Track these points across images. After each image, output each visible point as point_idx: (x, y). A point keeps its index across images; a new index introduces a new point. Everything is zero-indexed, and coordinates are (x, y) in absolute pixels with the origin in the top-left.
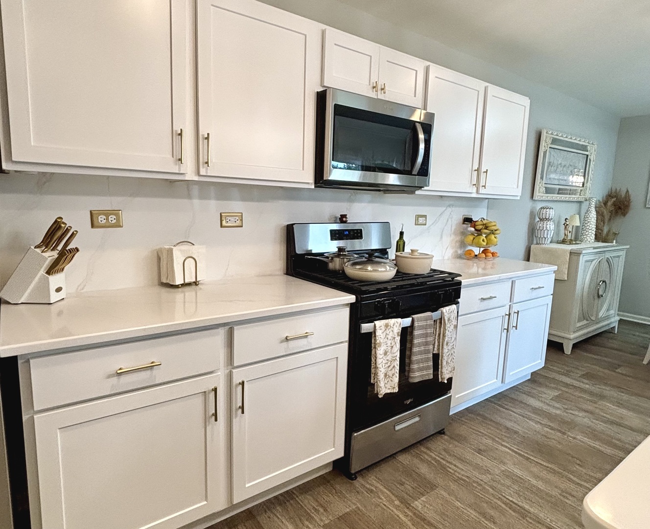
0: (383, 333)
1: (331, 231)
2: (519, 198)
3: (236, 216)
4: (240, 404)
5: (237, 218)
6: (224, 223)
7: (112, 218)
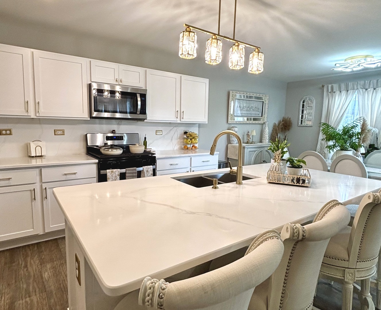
0: (110, 174)
1: (106, 137)
2: (207, 123)
3: (61, 131)
4: (45, 196)
5: (62, 131)
6: (56, 133)
7: (8, 132)
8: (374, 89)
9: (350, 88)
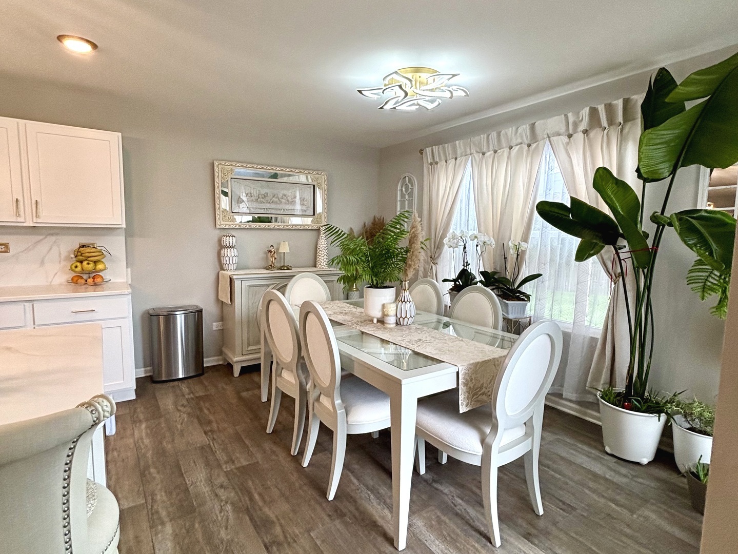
8: (495, 152)
9: (459, 152)
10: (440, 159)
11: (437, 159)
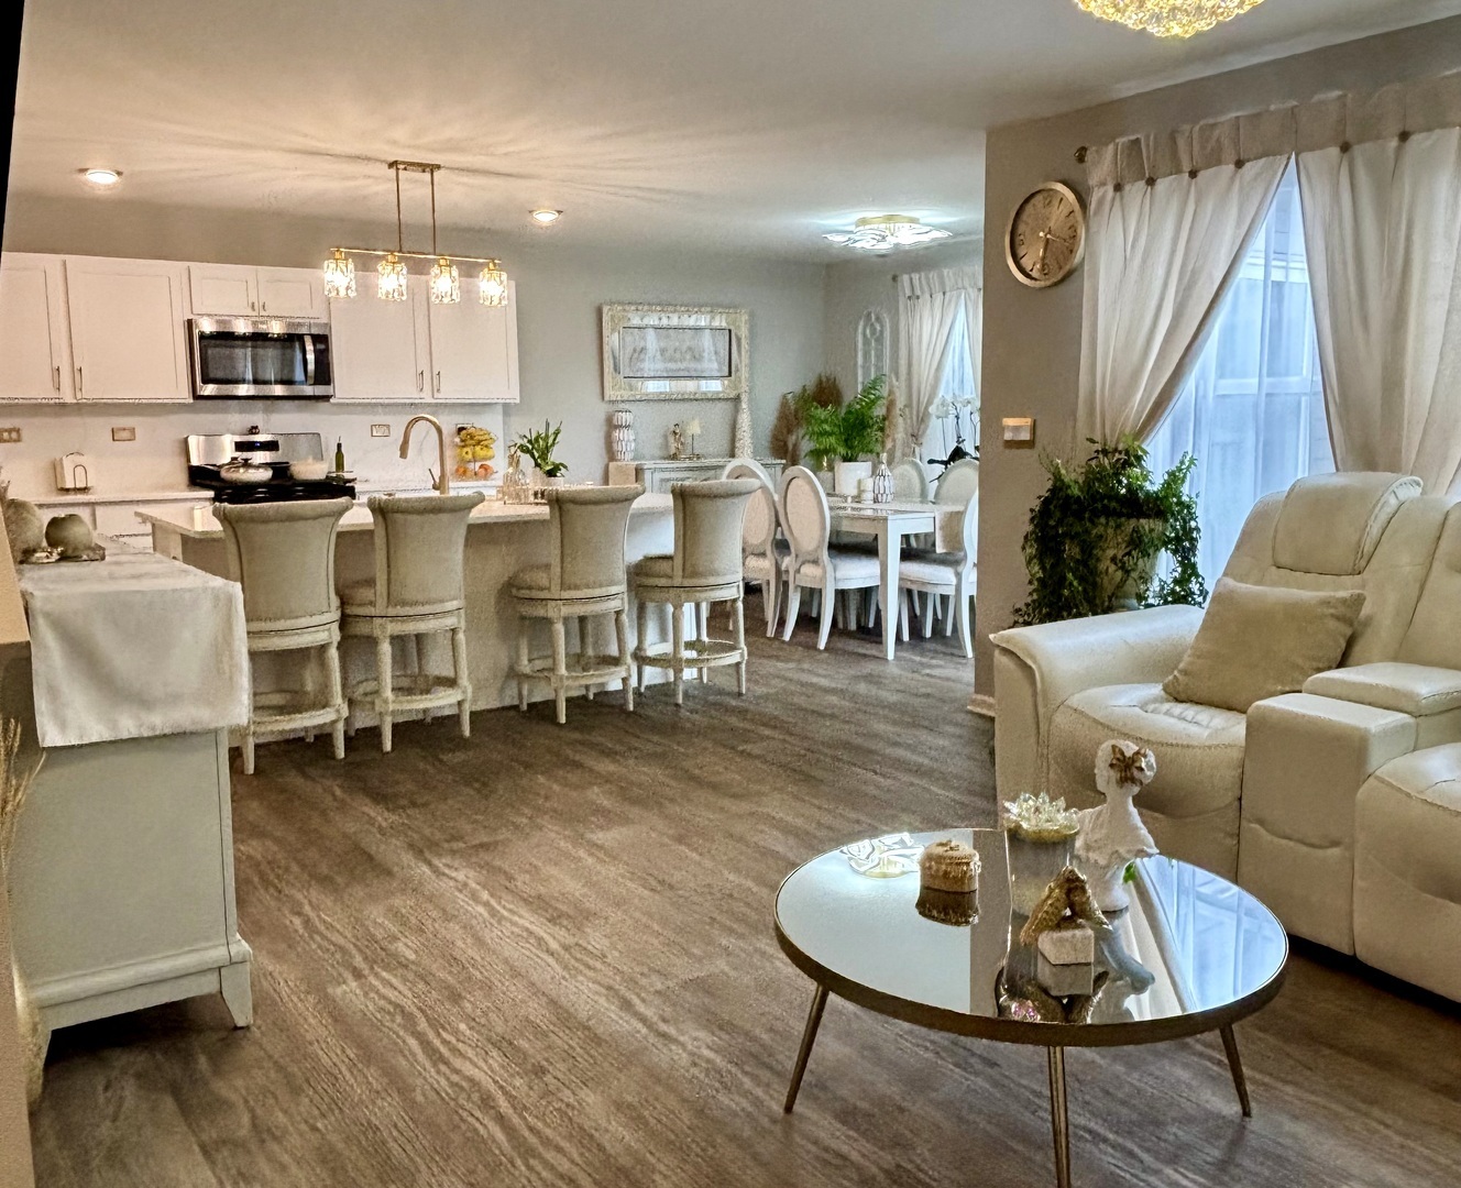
1: (236, 443)
2: (518, 401)
3: (128, 430)
5: (130, 433)
6: (116, 437)
7: (14, 435)
9: (947, 284)
10: (923, 292)
11: (918, 292)
